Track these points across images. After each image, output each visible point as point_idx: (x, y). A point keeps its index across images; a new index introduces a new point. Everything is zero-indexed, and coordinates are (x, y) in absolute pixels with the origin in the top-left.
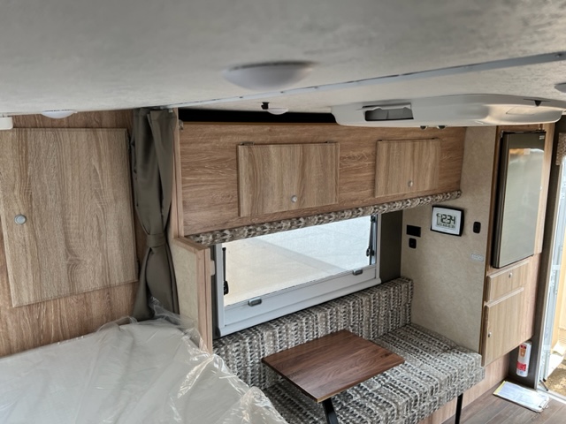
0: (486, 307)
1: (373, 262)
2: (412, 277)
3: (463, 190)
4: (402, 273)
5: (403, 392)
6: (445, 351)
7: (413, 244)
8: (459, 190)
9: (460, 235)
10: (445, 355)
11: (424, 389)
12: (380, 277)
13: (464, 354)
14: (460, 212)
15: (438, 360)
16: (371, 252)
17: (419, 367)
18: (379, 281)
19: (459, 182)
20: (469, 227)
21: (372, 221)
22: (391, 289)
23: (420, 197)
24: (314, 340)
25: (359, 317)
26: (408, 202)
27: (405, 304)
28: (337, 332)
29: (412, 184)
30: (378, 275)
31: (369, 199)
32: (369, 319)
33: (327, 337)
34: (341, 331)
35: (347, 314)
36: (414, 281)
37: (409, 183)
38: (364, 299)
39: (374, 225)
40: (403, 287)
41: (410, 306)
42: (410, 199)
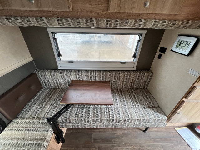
0: (183, 101)
1: (135, 61)
2: (154, 72)
4: (151, 69)
5: (109, 115)
6: (149, 107)
7: (160, 57)
10: (147, 109)
11: (120, 118)
12: (136, 68)
13: (158, 113)
15: (141, 109)
16: (135, 56)
17: (128, 108)
18: (135, 69)
21: (138, 41)
22: (138, 74)
23: (155, 19)
24: (94, 81)
25: (117, 79)
26: (141, 21)
27: (145, 81)
28: (105, 82)
29: (148, 5)
30: (135, 66)
31: (104, 13)
32: (123, 82)
33: (100, 82)
34: (107, 82)
35: (111, 77)
36: (154, 74)
37: (145, 4)
38: (121, 73)
39: (139, 43)
40: (145, 74)
41: (148, 83)
42: (145, 20)
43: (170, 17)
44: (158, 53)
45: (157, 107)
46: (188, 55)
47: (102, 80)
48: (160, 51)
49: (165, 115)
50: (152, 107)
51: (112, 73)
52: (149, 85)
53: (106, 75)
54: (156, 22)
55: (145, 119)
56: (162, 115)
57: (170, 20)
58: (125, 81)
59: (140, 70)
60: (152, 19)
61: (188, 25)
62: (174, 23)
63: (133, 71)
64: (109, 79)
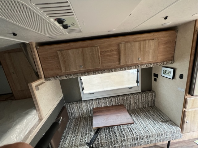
0: (185, 111)
1: (138, 85)
2: (155, 91)
3: (175, 60)
4: (152, 89)
5: (133, 133)
6: (162, 121)
7: (155, 80)
8: (173, 60)
10: (161, 123)
11: (142, 135)
13: (171, 126)
15: (157, 125)
16: (137, 82)
17: (146, 125)
18: (140, 91)
19: (173, 57)
20: (177, 76)
21: (137, 72)
22: (144, 94)
23: (146, 64)
24: (111, 106)
25: (129, 102)
26: (139, 66)
27: (151, 100)
28: (120, 105)
29: (140, 59)
30: (140, 89)
31: (118, 65)
32: (134, 103)
33: (116, 106)
34: (122, 105)
35: (124, 100)
36: (156, 93)
37: (138, 59)
38: (131, 96)
40: (150, 94)
41: (154, 100)
42: (140, 65)
43: (154, 62)
44: (153, 78)
45: (169, 121)
46: (173, 79)
47: (117, 104)
48: (154, 76)
49: (178, 126)
50: (165, 121)
51: (124, 97)
52: (155, 103)
53: (120, 99)
54: (147, 65)
55: (163, 132)
56: (175, 127)
58: (135, 102)
59: (144, 91)
60: (144, 64)
61: (165, 64)
62: (157, 64)
63: (139, 93)
64: (122, 102)
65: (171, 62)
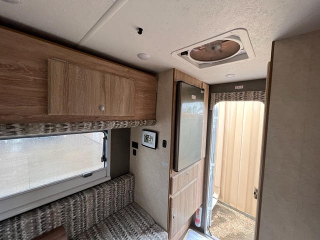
0: (171, 198)
1: (106, 166)
2: (134, 173)
3: (157, 120)
4: (130, 170)
6: (144, 232)
7: (135, 153)
8: (155, 119)
9: (155, 149)
10: (142, 237)
13: (156, 234)
14: (155, 134)
16: (104, 159)
18: (110, 178)
19: (155, 114)
20: (160, 144)
21: (104, 138)
22: (116, 184)
23: (115, 120)
25: (81, 211)
26: (101, 124)
27: (129, 192)
28: (52, 231)
29: (103, 109)
30: (109, 174)
31: (40, 116)
32: (94, 210)
35: (66, 212)
36: (136, 176)
37: (100, 108)
38: (87, 196)
39: (106, 141)
40: (126, 181)
41: (132, 192)
42: (104, 122)
43: (129, 118)
44: (132, 149)
45: (153, 225)
48: (133, 146)
49: (164, 230)
51: (68, 202)
53: (52, 214)
54: (116, 123)
56: (162, 233)
57: (129, 121)
58: (97, 206)
59: (117, 177)
60: (112, 121)
61: (145, 123)
62: (134, 123)
63: (106, 182)
64: (60, 219)
65: (152, 121)
